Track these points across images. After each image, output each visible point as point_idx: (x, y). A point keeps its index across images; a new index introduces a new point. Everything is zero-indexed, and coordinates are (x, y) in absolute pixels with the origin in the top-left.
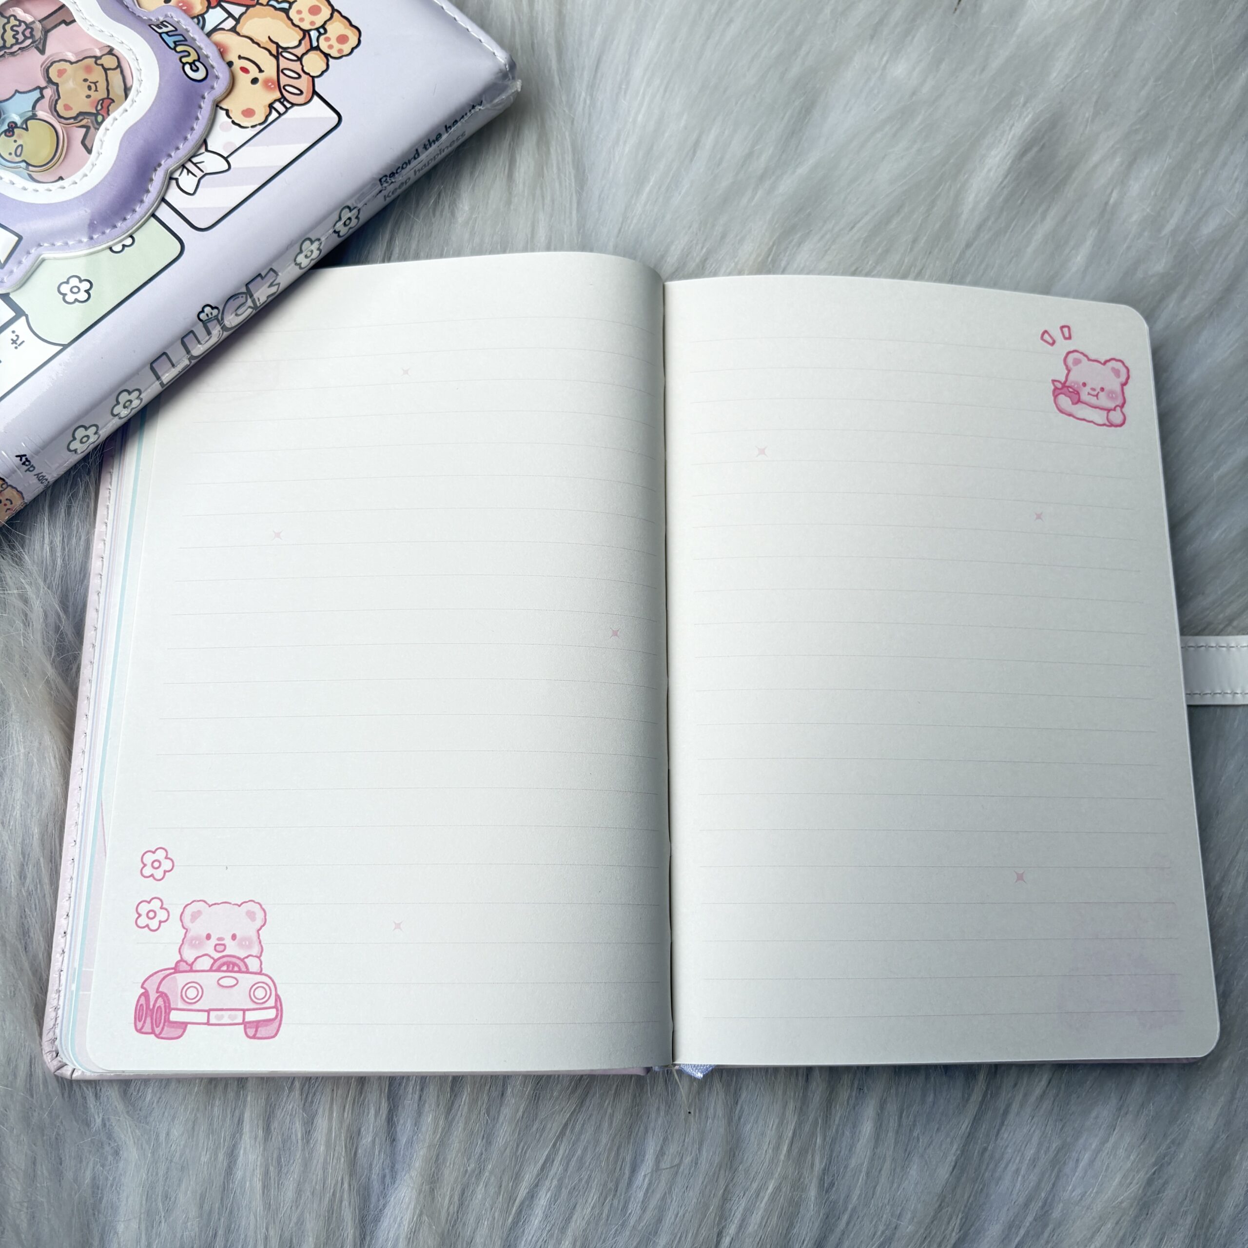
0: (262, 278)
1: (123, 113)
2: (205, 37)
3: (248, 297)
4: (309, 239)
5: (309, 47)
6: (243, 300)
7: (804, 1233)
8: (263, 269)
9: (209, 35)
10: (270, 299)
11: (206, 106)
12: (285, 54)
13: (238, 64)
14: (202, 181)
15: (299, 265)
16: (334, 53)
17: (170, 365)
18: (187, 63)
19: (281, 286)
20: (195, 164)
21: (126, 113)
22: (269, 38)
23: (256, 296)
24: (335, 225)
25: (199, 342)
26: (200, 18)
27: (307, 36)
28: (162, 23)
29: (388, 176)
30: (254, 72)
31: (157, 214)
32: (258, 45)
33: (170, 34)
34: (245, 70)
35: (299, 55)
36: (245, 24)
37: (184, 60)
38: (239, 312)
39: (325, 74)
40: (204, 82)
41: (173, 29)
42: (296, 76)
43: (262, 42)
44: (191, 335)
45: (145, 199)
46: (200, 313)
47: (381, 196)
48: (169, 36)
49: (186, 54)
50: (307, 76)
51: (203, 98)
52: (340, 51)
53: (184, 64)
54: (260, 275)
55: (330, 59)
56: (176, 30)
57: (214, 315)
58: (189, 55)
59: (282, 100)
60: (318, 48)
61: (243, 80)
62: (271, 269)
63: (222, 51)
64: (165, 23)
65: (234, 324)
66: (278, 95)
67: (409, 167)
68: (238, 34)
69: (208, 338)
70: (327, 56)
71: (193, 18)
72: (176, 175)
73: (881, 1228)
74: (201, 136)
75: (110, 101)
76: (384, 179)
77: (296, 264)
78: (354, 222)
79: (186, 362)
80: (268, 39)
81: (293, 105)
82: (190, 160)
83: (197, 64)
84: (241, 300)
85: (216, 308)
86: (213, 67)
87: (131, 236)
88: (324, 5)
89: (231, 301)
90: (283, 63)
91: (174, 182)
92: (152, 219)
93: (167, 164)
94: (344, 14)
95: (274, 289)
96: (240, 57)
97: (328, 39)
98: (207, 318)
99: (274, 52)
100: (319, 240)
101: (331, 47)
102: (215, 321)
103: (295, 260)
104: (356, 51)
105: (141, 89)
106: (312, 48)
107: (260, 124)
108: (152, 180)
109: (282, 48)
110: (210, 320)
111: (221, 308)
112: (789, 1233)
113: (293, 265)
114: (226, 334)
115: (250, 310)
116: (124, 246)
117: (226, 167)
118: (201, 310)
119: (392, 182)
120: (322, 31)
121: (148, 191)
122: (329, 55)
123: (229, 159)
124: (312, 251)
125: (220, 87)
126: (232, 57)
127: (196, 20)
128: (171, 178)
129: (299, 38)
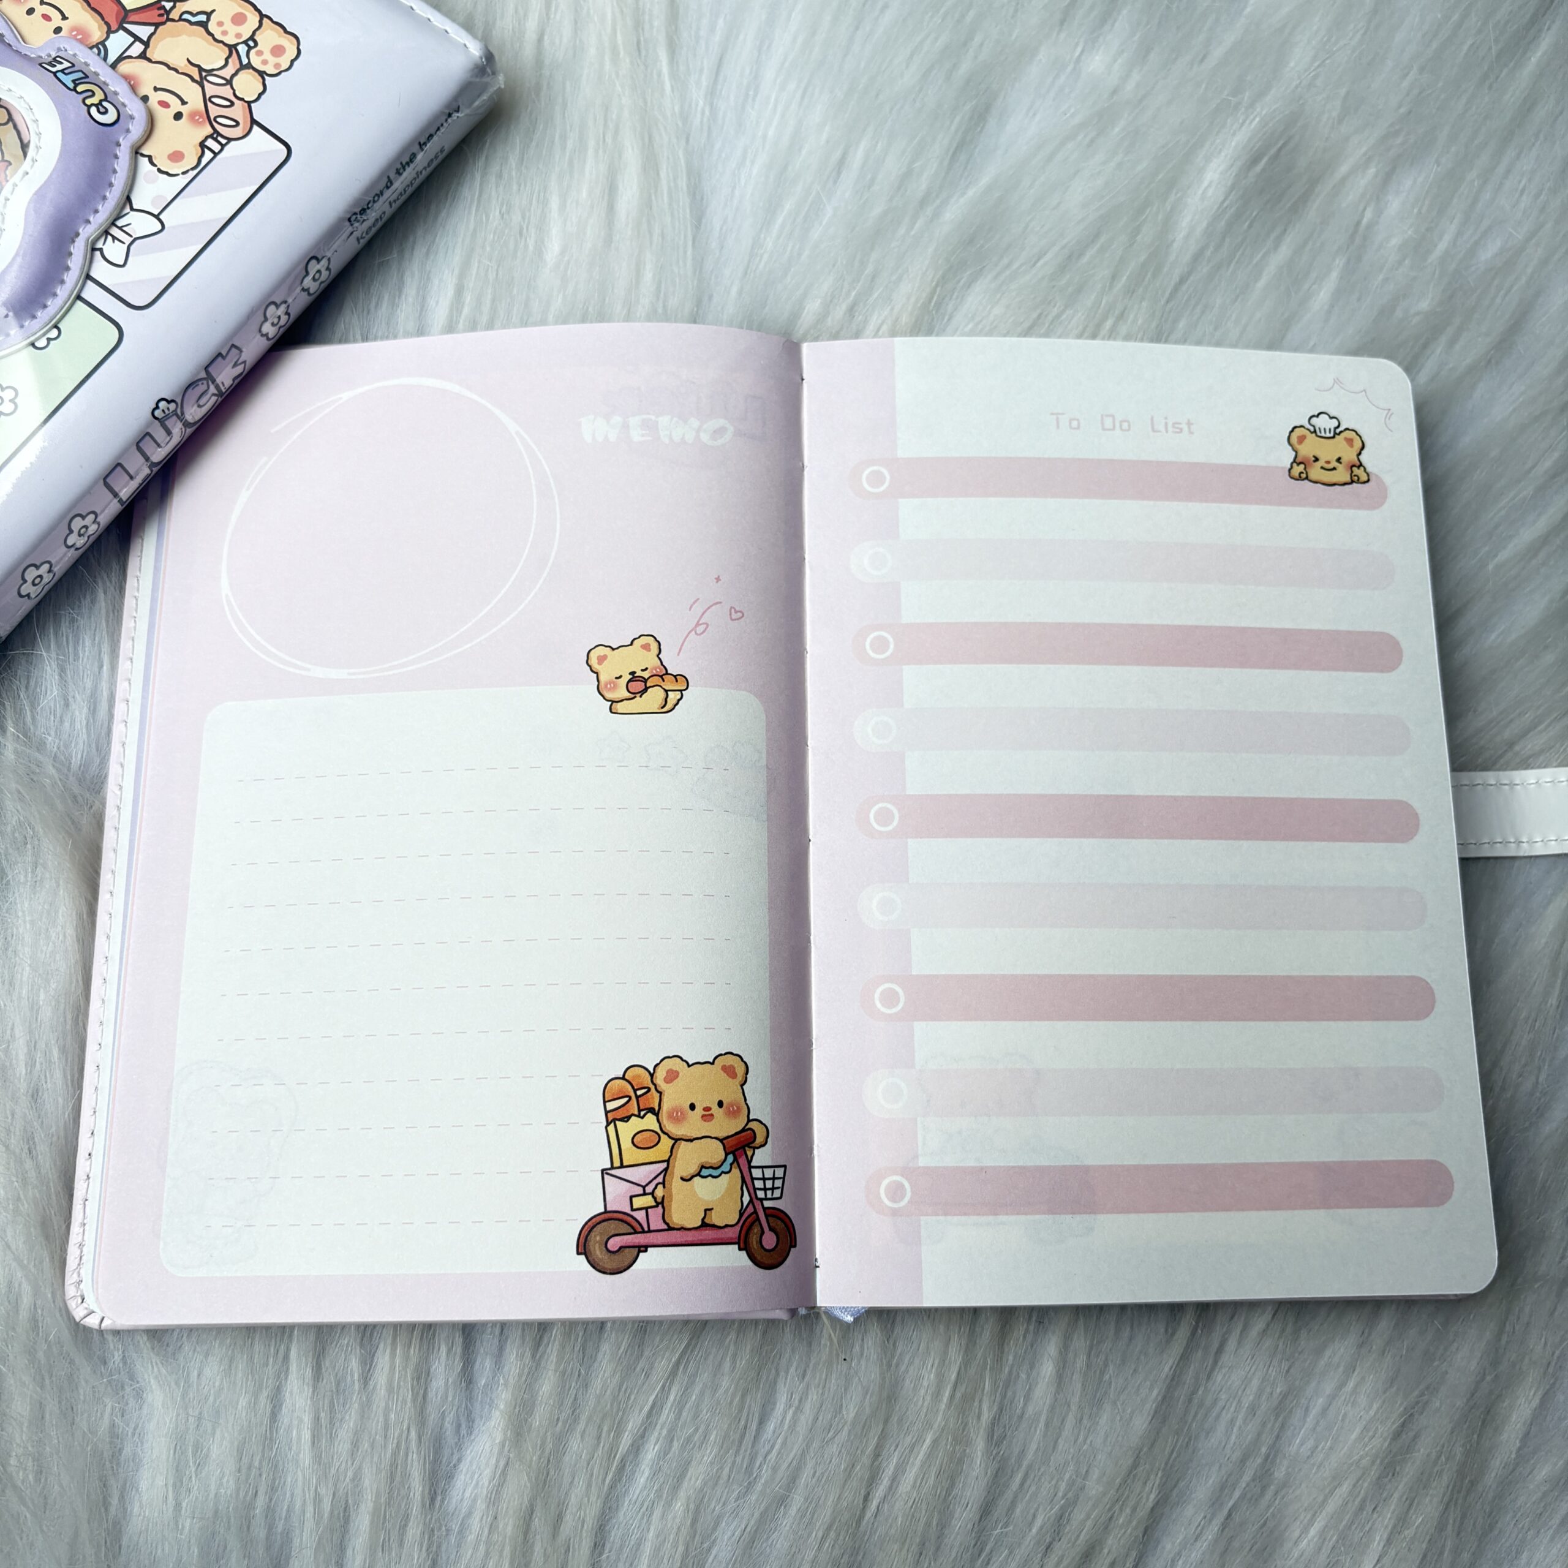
0: (224, 358)
1: (24, 176)
2: (110, 70)
3: (210, 383)
4: (273, 303)
5: (238, 66)
6: (204, 387)
7: (968, 1494)
8: (222, 346)
9: (114, 66)
10: (237, 381)
11: (124, 153)
12: (209, 78)
13: (155, 98)
14: (132, 248)
15: (266, 335)
16: (270, 70)
17: (128, 478)
18: (93, 105)
19: (247, 363)
20: (120, 228)
21: (27, 177)
22: (188, 60)
23: (219, 381)
24: (302, 282)
25: (159, 446)
26: (100, 46)
27: (234, 52)
28: (54, 59)
29: (356, 213)
30: (176, 106)
31: (84, 295)
32: (176, 71)
33: (66, 71)
34: (164, 104)
35: (228, 78)
36: (155, 48)
37: (88, 102)
38: (201, 402)
39: (263, 97)
40: (116, 126)
41: (70, 65)
42: (228, 103)
43: (181, 67)
44: (148, 438)
45: (65, 278)
46: (154, 410)
47: (353, 238)
48: (66, 74)
49: (90, 93)
50: (241, 102)
51: (118, 145)
52: (277, 65)
53: (89, 107)
54: (220, 355)
55: (266, 77)
56: (73, 65)
57: (171, 410)
58: (93, 94)
59: (215, 136)
60: (249, 66)
61: (164, 117)
62: (233, 346)
63: (133, 84)
64: (58, 59)
65: (197, 418)
66: (210, 131)
67: (382, 199)
68: (150, 60)
69: (168, 438)
70: (262, 74)
71: (91, 48)
72: (99, 245)
73: (1063, 1486)
74: (123, 192)
75: (7, 164)
76: (354, 217)
77: (262, 335)
78: (325, 274)
79: (147, 471)
80: (187, 62)
81: (229, 140)
82: (113, 224)
83: (105, 104)
84: (202, 388)
85: (173, 401)
86: (124, 105)
87: (56, 326)
88: (251, 12)
89: (190, 390)
90: (210, 90)
91: (98, 253)
92: (79, 303)
93: (87, 232)
94: (275, 20)
95: (239, 369)
96: (156, 89)
97: (260, 53)
98: (163, 415)
99: (197, 77)
100: (285, 302)
101: (265, 62)
102: (175, 418)
103: (260, 331)
104: (296, 63)
105: (41, 144)
106: (243, 67)
107: (193, 169)
108: (71, 254)
109: (205, 71)
110: (167, 417)
111: (179, 401)
112: (949, 1495)
113: (259, 336)
114: (189, 431)
115: (214, 399)
116: (49, 340)
117: (159, 227)
118: (154, 406)
119: (364, 220)
120: (251, 43)
121: (68, 269)
122: (264, 72)
123: (161, 217)
124: (279, 317)
125: (137, 129)
126: (146, 90)
127: (95, 50)
128: (94, 249)
129: (225, 56)
